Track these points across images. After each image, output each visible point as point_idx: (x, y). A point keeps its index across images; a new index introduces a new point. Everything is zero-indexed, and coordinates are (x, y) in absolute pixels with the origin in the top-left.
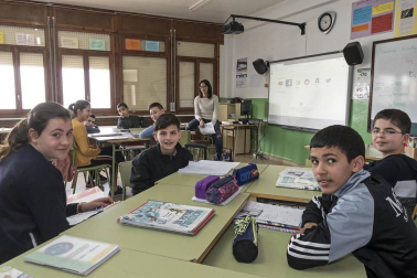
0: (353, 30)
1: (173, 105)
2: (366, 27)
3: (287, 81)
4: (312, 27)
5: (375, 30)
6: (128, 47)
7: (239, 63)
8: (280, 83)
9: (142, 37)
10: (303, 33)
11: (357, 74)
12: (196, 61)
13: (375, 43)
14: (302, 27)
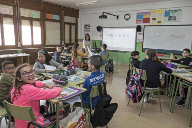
0: (137, 21)
1: (63, 42)
2: (141, 21)
3: (111, 35)
4: (121, 17)
5: (144, 22)
6: (47, 18)
7: (85, 26)
8: (108, 35)
9: (52, 13)
10: (118, 19)
11: (138, 35)
12: (70, 24)
13: (145, 26)
14: (118, 17)
